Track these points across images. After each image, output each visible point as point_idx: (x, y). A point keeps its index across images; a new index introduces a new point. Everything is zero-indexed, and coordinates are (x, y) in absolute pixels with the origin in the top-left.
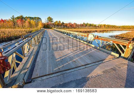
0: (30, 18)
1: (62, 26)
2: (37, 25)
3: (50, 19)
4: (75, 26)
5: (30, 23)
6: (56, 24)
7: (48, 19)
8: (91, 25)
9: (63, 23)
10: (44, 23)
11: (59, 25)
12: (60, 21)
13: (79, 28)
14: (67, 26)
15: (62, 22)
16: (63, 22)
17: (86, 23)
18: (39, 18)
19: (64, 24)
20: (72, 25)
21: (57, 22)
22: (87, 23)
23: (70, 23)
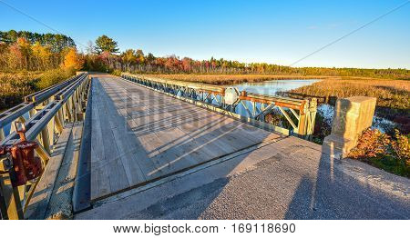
0: (29, 35)
1: (149, 67)
2: (56, 60)
3: (107, 43)
4: (187, 66)
5: (26, 53)
6: (129, 58)
7: (98, 42)
8: (230, 65)
9: (151, 57)
10: (86, 54)
11: (138, 63)
12: (140, 52)
13: (199, 72)
14: (163, 66)
15: (146, 54)
16: (150, 55)
17: (218, 59)
18: (65, 37)
19: (154, 58)
20: (181, 63)
21: (129, 52)
22: (222, 60)
23: (172, 58)
